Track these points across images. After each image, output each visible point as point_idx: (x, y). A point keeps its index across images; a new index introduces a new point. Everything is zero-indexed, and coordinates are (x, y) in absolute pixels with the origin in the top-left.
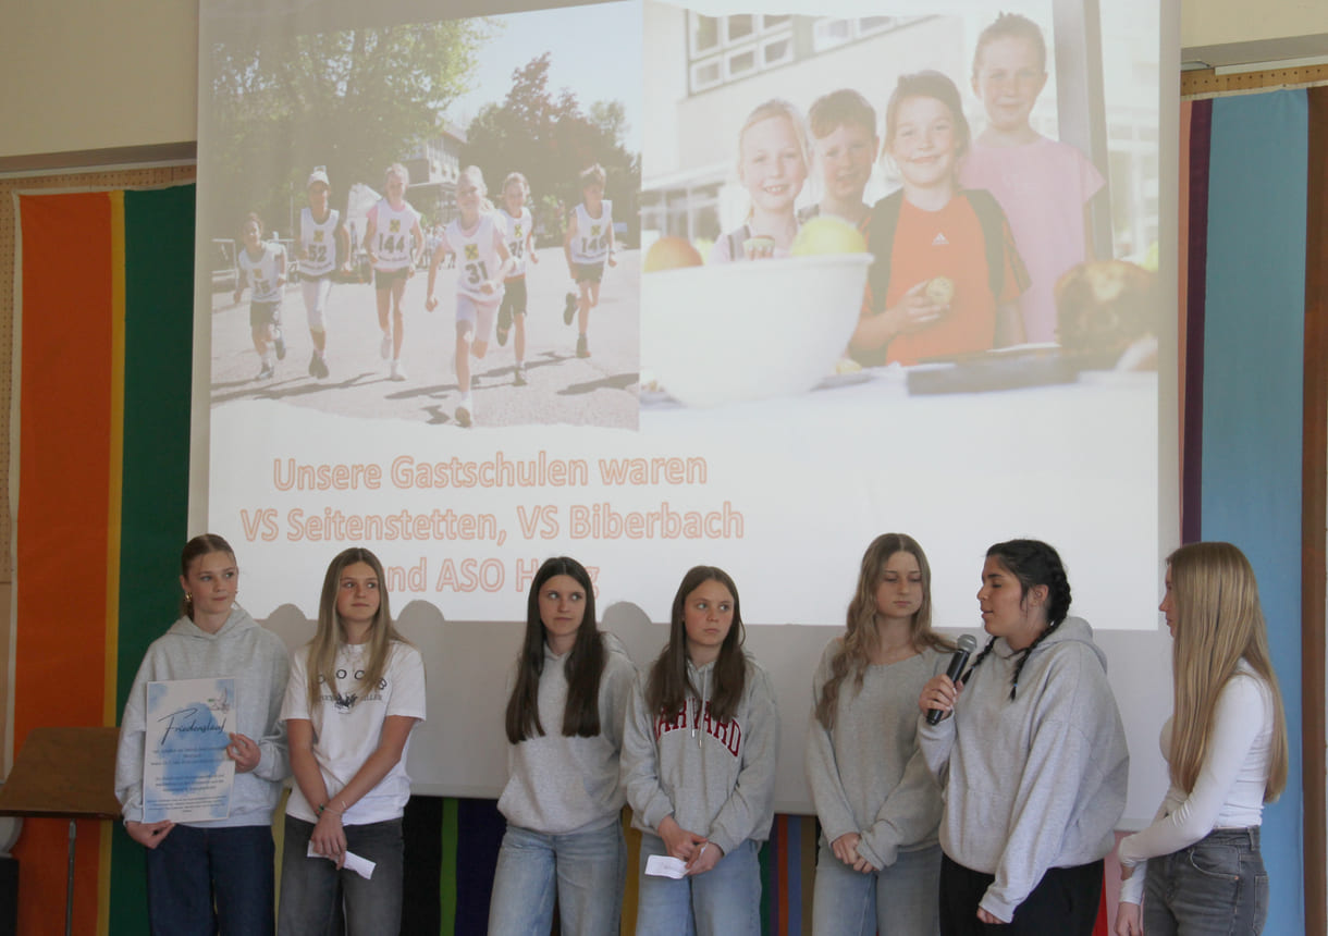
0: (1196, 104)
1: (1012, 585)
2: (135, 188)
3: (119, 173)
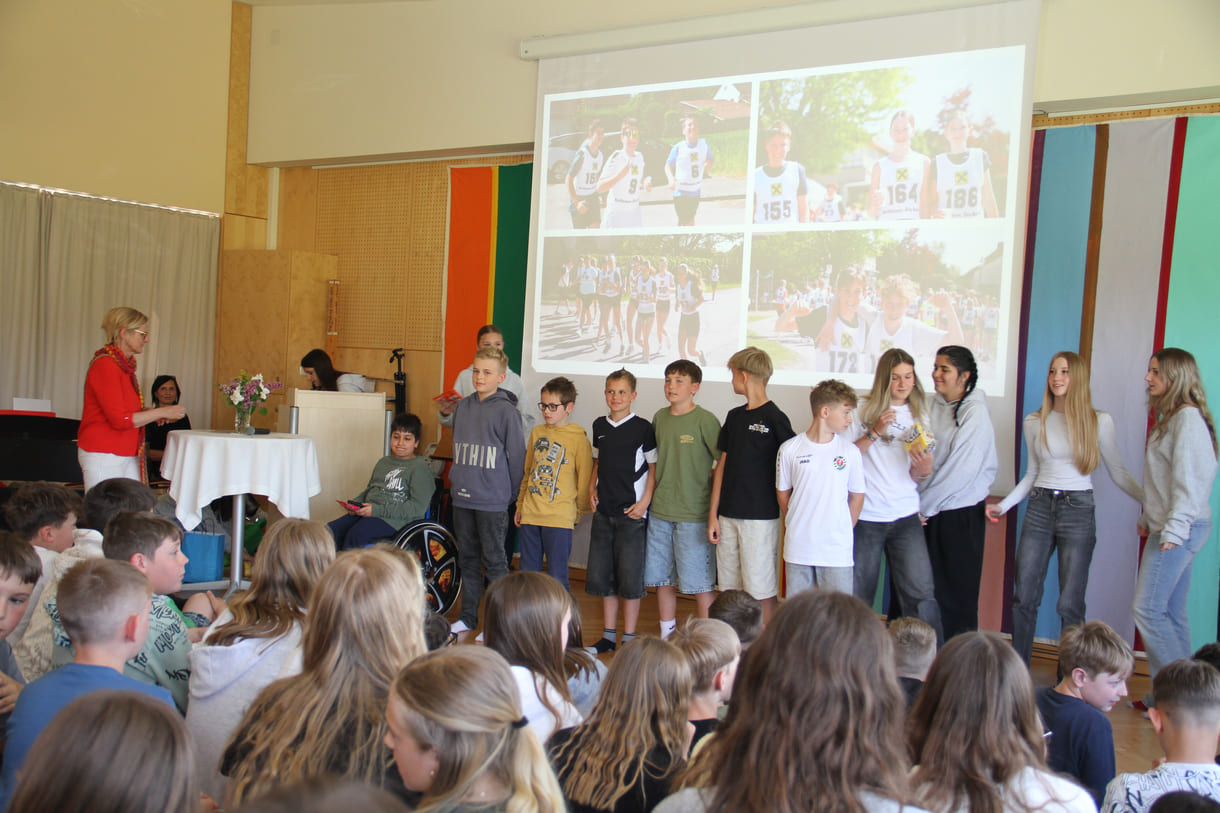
0: (1038, 131)
1: (953, 372)
2: (504, 165)
3: (496, 157)
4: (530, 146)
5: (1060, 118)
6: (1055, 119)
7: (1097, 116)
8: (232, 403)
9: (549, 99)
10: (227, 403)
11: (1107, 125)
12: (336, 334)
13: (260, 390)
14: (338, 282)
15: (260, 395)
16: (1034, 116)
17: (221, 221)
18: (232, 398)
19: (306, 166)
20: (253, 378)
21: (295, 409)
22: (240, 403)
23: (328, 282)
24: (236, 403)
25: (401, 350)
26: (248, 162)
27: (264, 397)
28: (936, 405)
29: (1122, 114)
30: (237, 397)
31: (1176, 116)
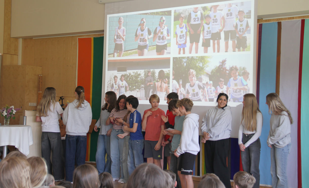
0: (260, 24)
2: (95, 37)
3: (93, 35)
4: (103, 31)
5: (267, 20)
6: (265, 20)
7: (278, 19)
8: (3, 115)
9: (108, 16)
10: (1, 115)
11: (281, 22)
12: (41, 92)
13: (13, 111)
14: (42, 75)
15: (12, 113)
16: (258, 19)
17: (2, 56)
18: (3, 114)
19: (31, 38)
20: (11, 107)
21: (25, 117)
22: (6, 115)
23: (38, 75)
24: (4, 115)
25: (63, 97)
26: (11, 37)
27: (14, 113)
28: (216, 109)
29: (285, 18)
30: (5, 114)
31: (301, 19)
